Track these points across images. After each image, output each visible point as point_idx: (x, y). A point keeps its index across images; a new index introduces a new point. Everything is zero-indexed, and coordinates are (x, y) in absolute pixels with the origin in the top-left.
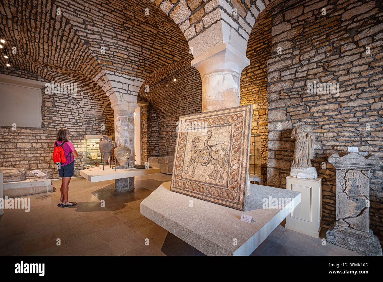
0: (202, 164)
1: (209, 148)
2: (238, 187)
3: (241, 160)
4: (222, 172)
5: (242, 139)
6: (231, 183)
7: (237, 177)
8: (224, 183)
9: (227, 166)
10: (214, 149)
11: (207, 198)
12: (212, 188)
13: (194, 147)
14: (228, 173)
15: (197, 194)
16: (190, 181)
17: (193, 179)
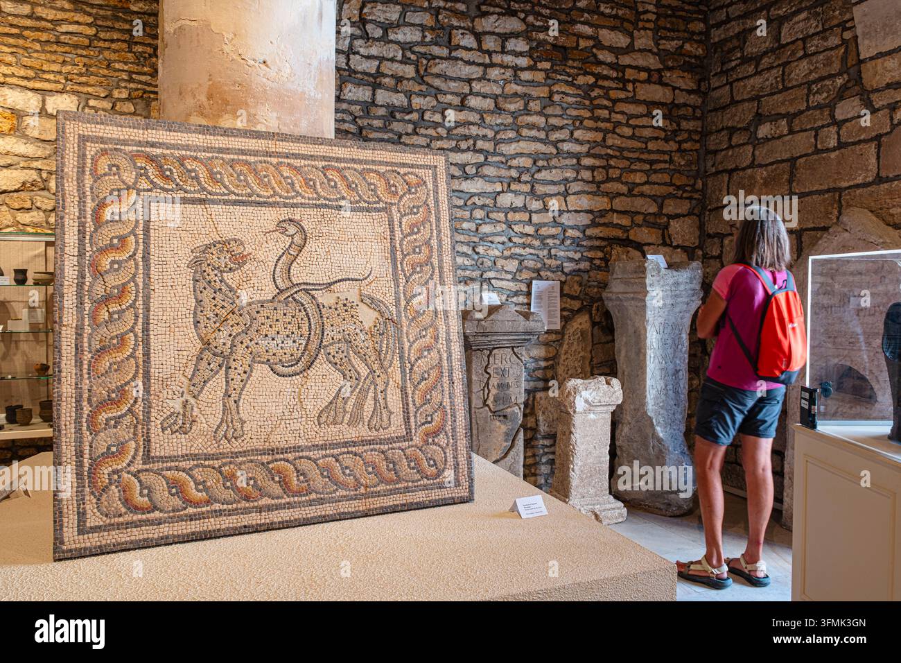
0: (279, 368)
1: (302, 297)
2: (448, 428)
3: (442, 335)
4: (380, 388)
5: (436, 265)
6: (420, 419)
7: (440, 397)
8: (396, 427)
9: (397, 363)
10: (325, 298)
11: (329, 509)
12: (348, 460)
13: (209, 293)
14: (403, 389)
15: (269, 508)
16: (216, 464)
17: (236, 446)
